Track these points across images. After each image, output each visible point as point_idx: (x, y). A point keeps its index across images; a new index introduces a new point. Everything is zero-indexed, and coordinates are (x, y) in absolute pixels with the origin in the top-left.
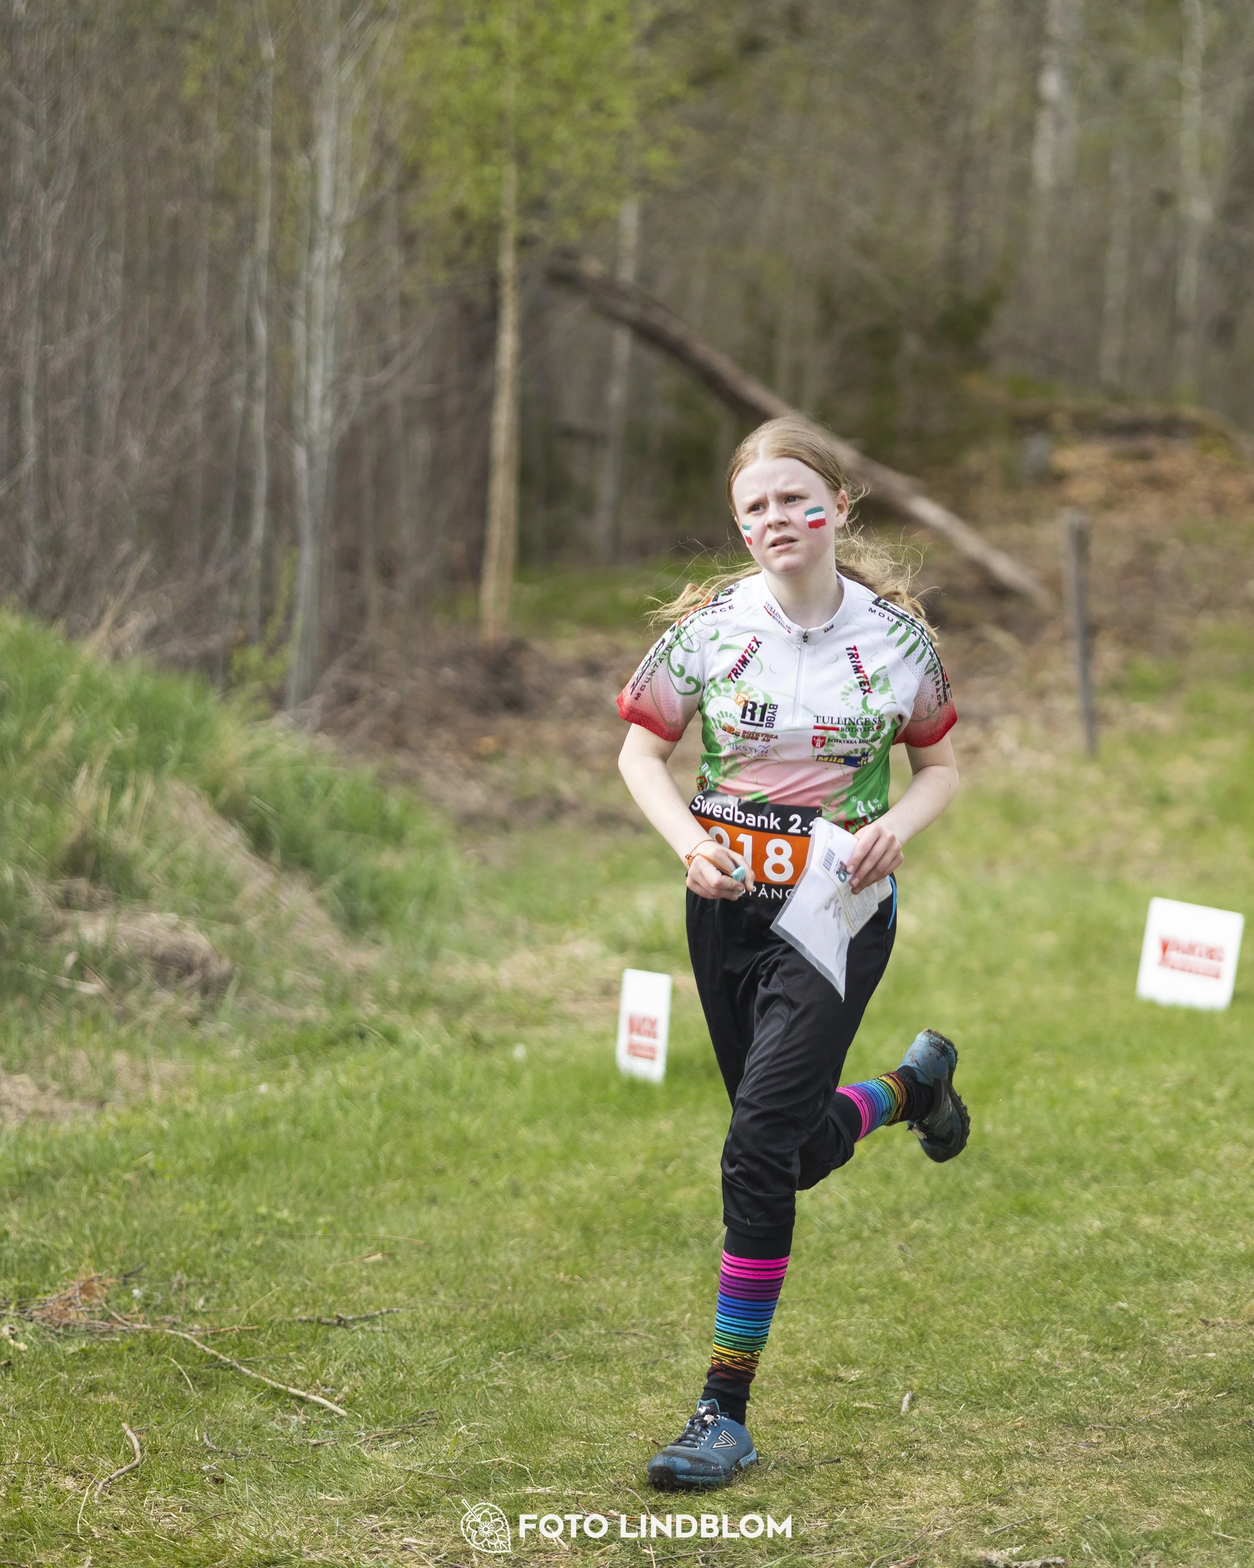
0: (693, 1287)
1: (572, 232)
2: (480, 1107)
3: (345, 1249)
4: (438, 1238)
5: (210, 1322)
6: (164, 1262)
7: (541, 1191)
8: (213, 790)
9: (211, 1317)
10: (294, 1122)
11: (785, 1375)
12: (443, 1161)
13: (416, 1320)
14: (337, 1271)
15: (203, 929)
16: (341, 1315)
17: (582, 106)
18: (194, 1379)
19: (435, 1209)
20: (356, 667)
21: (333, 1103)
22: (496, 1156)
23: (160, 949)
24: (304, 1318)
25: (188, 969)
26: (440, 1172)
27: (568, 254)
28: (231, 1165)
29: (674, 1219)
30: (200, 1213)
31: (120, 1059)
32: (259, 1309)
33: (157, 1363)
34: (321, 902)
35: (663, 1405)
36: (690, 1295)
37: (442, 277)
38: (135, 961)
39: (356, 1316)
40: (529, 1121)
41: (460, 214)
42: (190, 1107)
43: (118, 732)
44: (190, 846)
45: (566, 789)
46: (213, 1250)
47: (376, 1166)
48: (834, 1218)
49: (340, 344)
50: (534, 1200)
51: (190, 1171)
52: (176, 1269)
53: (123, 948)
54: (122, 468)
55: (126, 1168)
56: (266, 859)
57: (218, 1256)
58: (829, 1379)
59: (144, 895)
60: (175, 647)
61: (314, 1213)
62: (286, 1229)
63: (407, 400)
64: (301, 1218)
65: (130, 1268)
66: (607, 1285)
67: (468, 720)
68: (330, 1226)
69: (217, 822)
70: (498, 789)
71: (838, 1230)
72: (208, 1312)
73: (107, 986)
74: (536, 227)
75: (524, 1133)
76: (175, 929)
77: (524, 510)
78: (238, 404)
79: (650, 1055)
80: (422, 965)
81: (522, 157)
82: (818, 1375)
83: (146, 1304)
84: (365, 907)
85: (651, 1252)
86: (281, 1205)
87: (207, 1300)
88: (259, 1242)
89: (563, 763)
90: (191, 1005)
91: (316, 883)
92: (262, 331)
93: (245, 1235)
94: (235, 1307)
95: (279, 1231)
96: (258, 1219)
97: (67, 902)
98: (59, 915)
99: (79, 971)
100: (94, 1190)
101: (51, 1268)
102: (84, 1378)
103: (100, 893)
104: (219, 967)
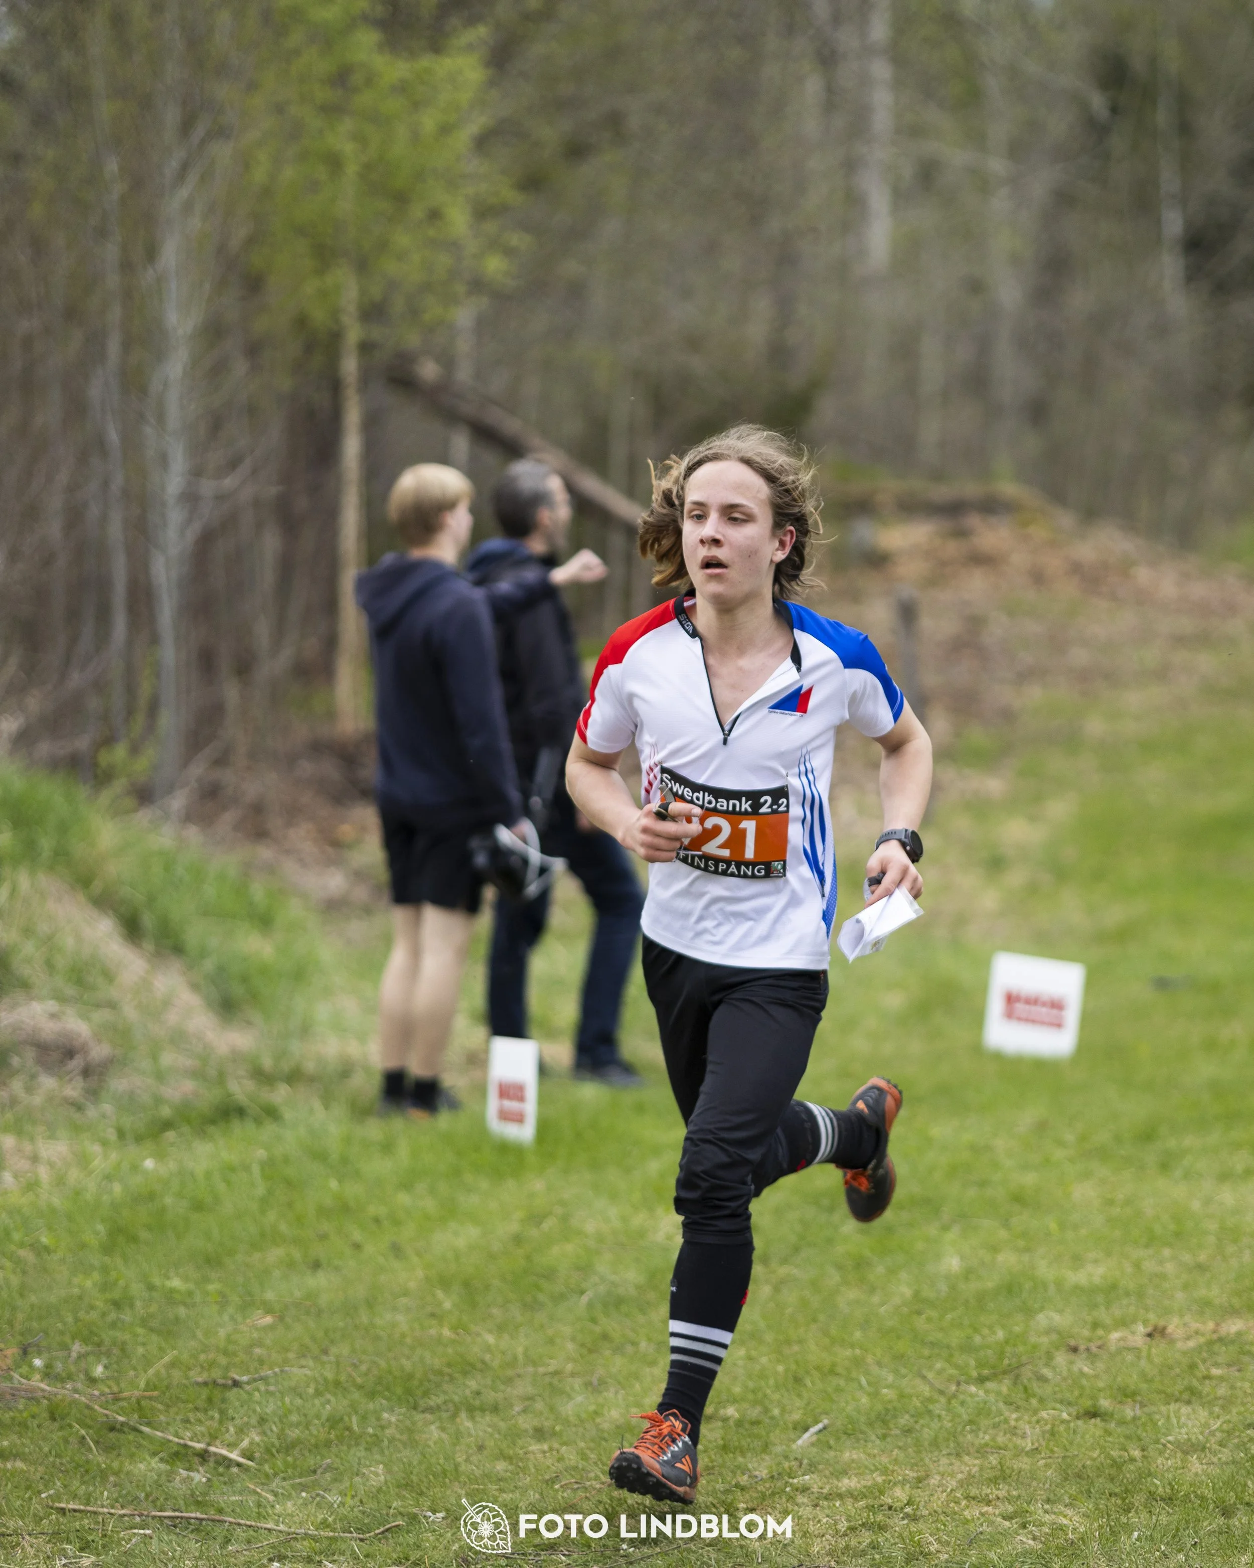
0: (573, 1337)
1: (409, 337)
2: (358, 1174)
3: (236, 1313)
4: (324, 1300)
5: (109, 1387)
6: (61, 1333)
7: (422, 1252)
8: (84, 882)
9: (111, 1383)
10: (179, 1195)
12: (326, 1226)
13: (307, 1380)
14: (228, 1336)
15: (81, 1015)
16: (237, 1377)
17: (417, 215)
18: (97, 1443)
19: (319, 1274)
20: (220, 761)
21: (216, 1178)
22: (377, 1221)
23: (43, 1036)
24: (200, 1380)
25: (70, 1053)
26: (323, 1237)
27: (404, 358)
28: (122, 1238)
30: (95, 1285)
31: (9, 1141)
32: (157, 1374)
33: (60, 1429)
34: (194, 986)
37: (288, 383)
38: (17, 1047)
39: (250, 1376)
40: (406, 1185)
41: (300, 322)
42: (80, 1184)
44: (66, 937)
46: (110, 1318)
47: (263, 1235)
49: (192, 449)
50: (417, 1261)
51: (83, 1246)
52: (74, 1338)
55: (21, 1245)
56: (139, 947)
57: (113, 1325)
59: (26, 986)
60: (44, 748)
61: (206, 1280)
62: (177, 1296)
63: (257, 502)
64: (191, 1286)
65: (30, 1339)
67: (325, 810)
68: (222, 1294)
69: (93, 911)
70: (359, 875)
72: (107, 1378)
74: (377, 333)
75: (403, 1198)
76: (55, 1016)
78: (93, 511)
79: (519, 1118)
80: (295, 1045)
81: (362, 266)
83: (47, 1373)
84: (236, 989)
86: (172, 1274)
87: (106, 1367)
88: (153, 1308)
90: (74, 1089)
91: (190, 968)
93: (138, 1304)
94: (132, 1373)
95: (170, 1297)
96: (151, 1288)
104: (100, 1051)
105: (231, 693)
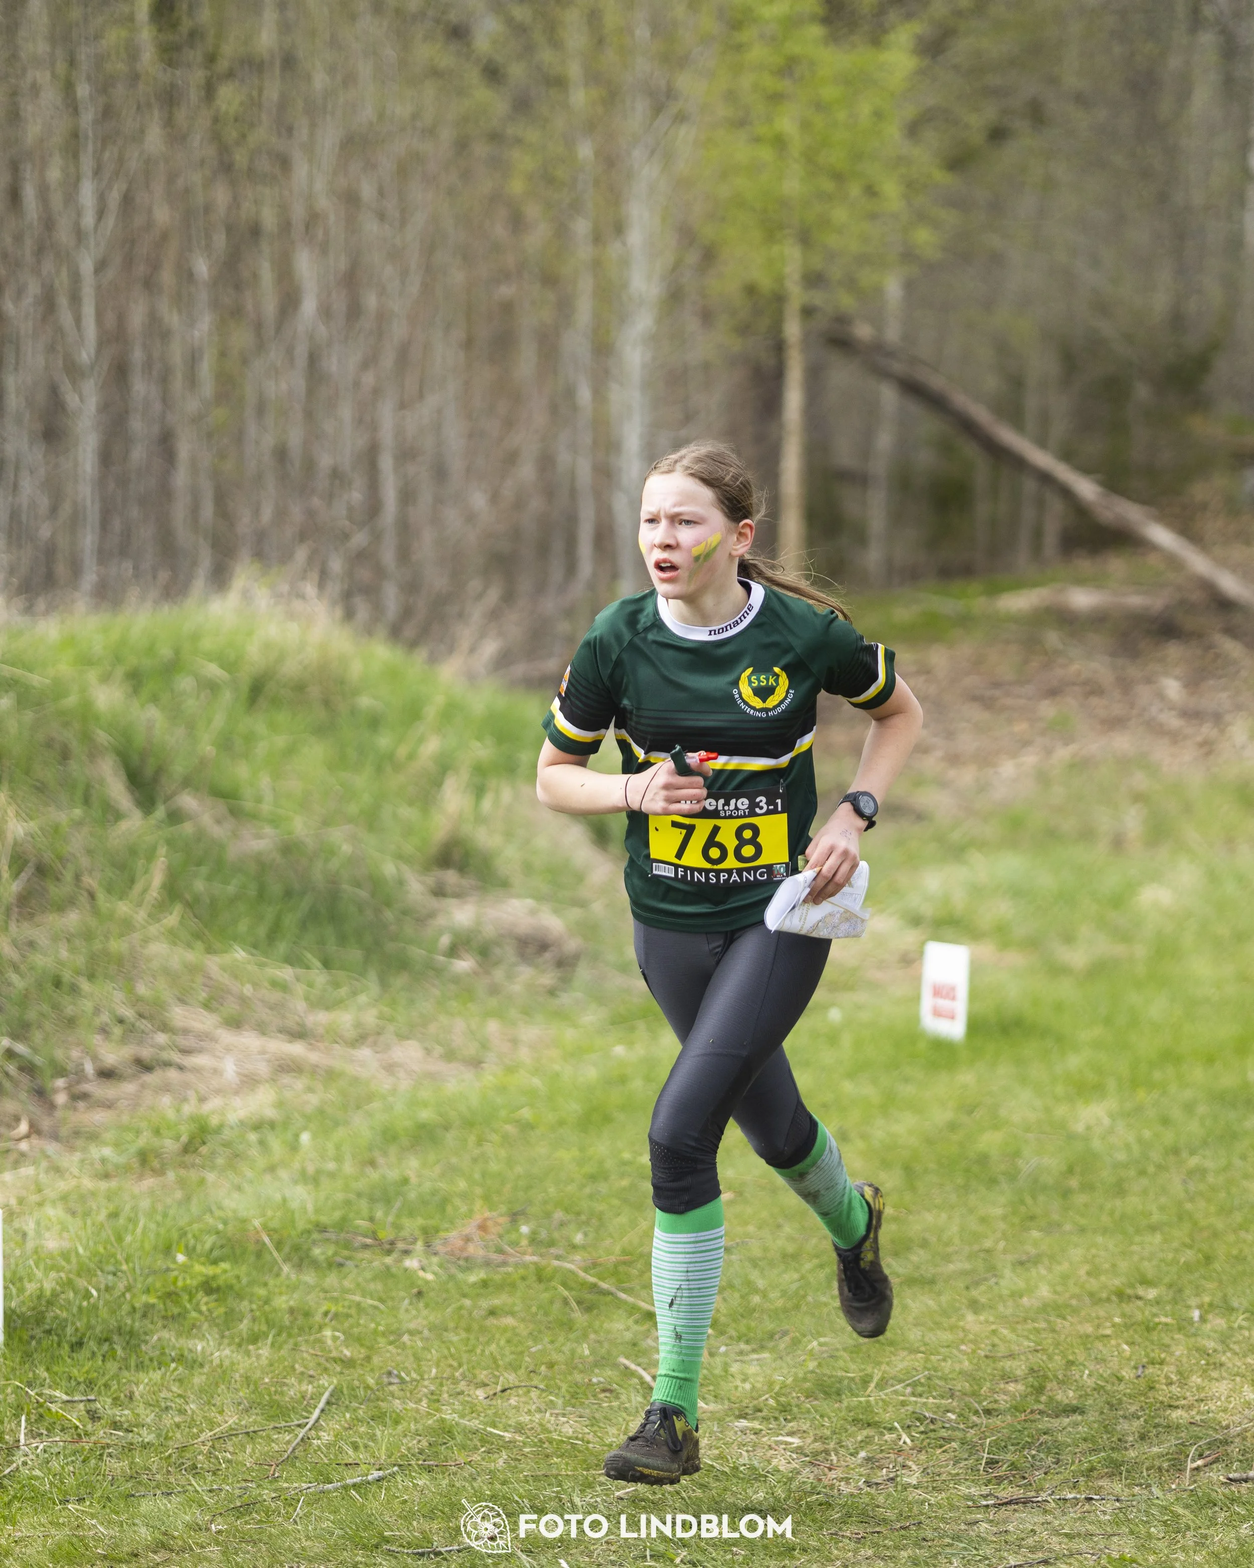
0: (1004, 1218)
1: (846, 301)
5: (589, 1253)
6: (545, 1202)
7: (864, 1136)
9: (590, 1249)
11: (1091, 1295)
13: (766, 1250)
15: (556, 911)
17: (855, 190)
18: (579, 1303)
23: (520, 931)
25: (544, 947)
27: (842, 320)
28: (596, 1117)
29: (983, 1160)
30: (573, 1159)
31: (493, 1027)
32: (632, 1242)
33: (546, 1290)
35: (987, 1322)
36: (1002, 1226)
37: (736, 345)
38: (499, 941)
40: (851, 1075)
41: (751, 290)
42: (557, 1067)
43: (478, 744)
44: (541, 842)
46: (587, 1190)
48: (1121, 1156)
50: (860, 1144)
51: (561, 1123)
52: (555, 1207)
53: (489, 931)
54: (470, 518)
55: (506, 1121)
56: (606, 851)
57: (591, 1197)
58: (1129, 1297)
59: (505, 884)
60: (520, 669)
65: (517, 1208)
66: (929, 1217)
71: (1126, 1166)
72: (587, 1245)
73: (477, 962)
74: (818, 298)
75: (848, 1087)
76: (533, 912)
78: (564, 458)
79: (951, 1016)
81: (805, 239)
82: (1121, 1295)
83: (534, 1240)
85: (965, 1189)
87: (586, 1234)
88: (625, 1183)
90: (548, 979)
92: (584, 395)
93: (612, 1178)
94: (609, 1240)
96: (624, 1163)
97: (439, 892)
98: (434, 903)
99: (453, 951)
100: (480, 1142)
101: (449, 1209)
102: (485, 1304)
103: (466, 882)
104: (572, 945)
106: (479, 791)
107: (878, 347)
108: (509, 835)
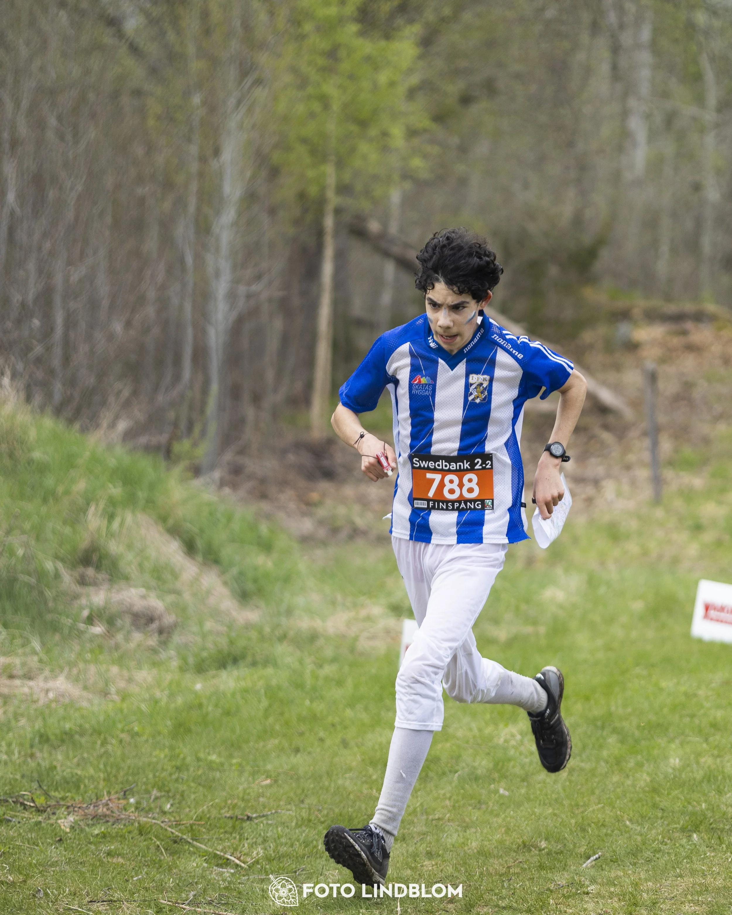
1: (364, 205)
2: (322, 698)
3: (249, 777)
4: (301, 772)
5: (175, 817)
6: (145, 784)
7: (359, 745)
8: (163, 519)
9: (174, 814)
10: (216, 706)
12: (303, 728)
13: (292, 817)
14: (245, 790)
15: (158, 597)
16: (250, 814)
17: (374, 133)
18: (166, 850)
19: (299, 756)
20: (241, 452)
21: (238, 697)
22: (333, 725)
23: (136, 609)
24: (228, 815)
25: (151, 620)
26: (301, 734)
27: (360, 217)
28: (182, 730)
30: (166, 756)
31: (115, 670)
32: (203, 811)
33: (145, 840)
34: (225, 583)
37: (291, 231)
38: (120, 614)
39: (258, 814)
40: (351, 705)
41: (302, 196)
43: (111, 486)
44: (151, 552)
45: (360, 522)
46: (174, 777)
47: (265, 731)
49: (234, 267)
50: (356, 750)
51: (158, 733)
52: (153, 787)
53: (115, 608)
54: (111, 337)
55: (123, 731)
56: (193, 559)
57: (177, 780)
59: (127, 578)
61: (231, 756)
62: (214, 765)
63: (270, 300)
64: (223, 760)
65: (127, 787)
67: (302, 483)
68: (240, 765)
69: (167, 537)
70: (321, 522)
72: (173, 812)
73: (106, 629)
74: (345, 202)
75: (349, 712)
76: (143, 597)
77: (335, 365)
78: (175, 301)
80: (284, 620)
83: (138, 807)
84: (250, 586)
86: (211, 752)
87: (172, 805)
88: (200, 773)
89: (357, 508)
90: (153, 641)
91: (223, 572)
92: (189, 260)
93: (192, 769)
94: (187, 810)
95: (211, 766)
96: (198, 759)
97: (82, 582)
98: (78, 589)
99: (90, 620)
100: (104, 743)
101: (82, 786)
102: (105, 848)
103: (101, 576)
104: (169, 619)
105: (250, 412)
106: (111, 517)
107: (383, 235)
108: (130, 547)
